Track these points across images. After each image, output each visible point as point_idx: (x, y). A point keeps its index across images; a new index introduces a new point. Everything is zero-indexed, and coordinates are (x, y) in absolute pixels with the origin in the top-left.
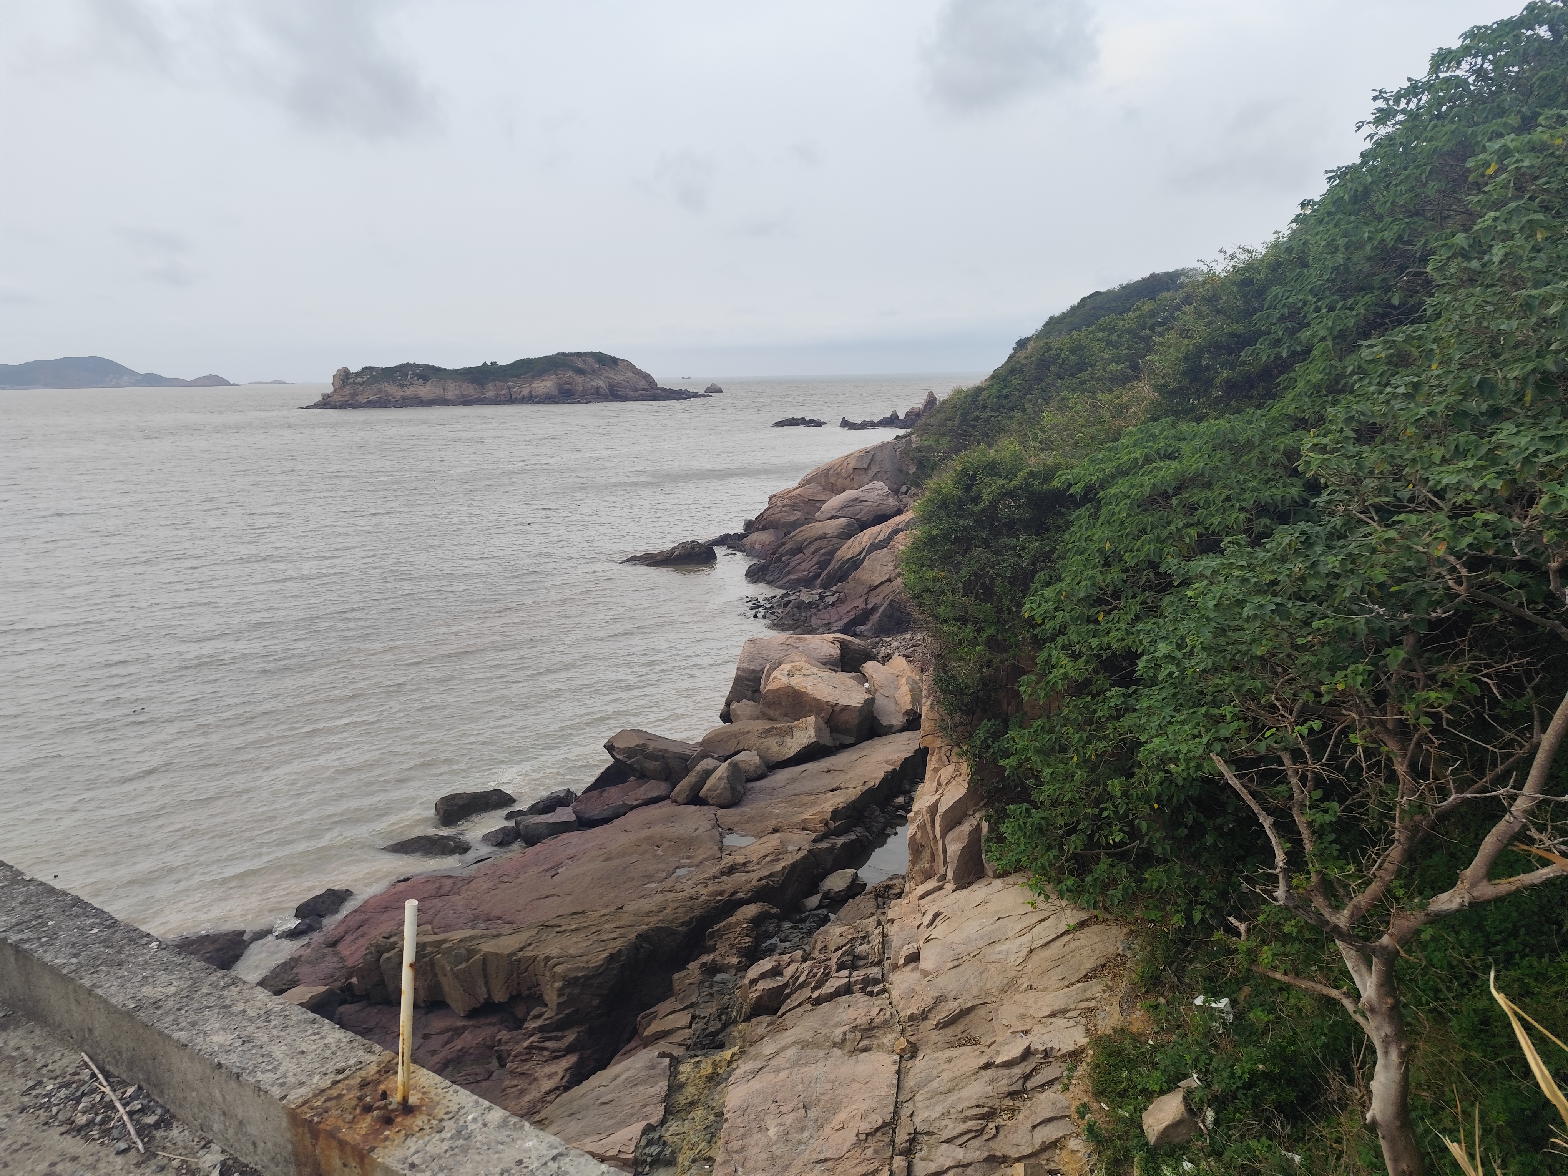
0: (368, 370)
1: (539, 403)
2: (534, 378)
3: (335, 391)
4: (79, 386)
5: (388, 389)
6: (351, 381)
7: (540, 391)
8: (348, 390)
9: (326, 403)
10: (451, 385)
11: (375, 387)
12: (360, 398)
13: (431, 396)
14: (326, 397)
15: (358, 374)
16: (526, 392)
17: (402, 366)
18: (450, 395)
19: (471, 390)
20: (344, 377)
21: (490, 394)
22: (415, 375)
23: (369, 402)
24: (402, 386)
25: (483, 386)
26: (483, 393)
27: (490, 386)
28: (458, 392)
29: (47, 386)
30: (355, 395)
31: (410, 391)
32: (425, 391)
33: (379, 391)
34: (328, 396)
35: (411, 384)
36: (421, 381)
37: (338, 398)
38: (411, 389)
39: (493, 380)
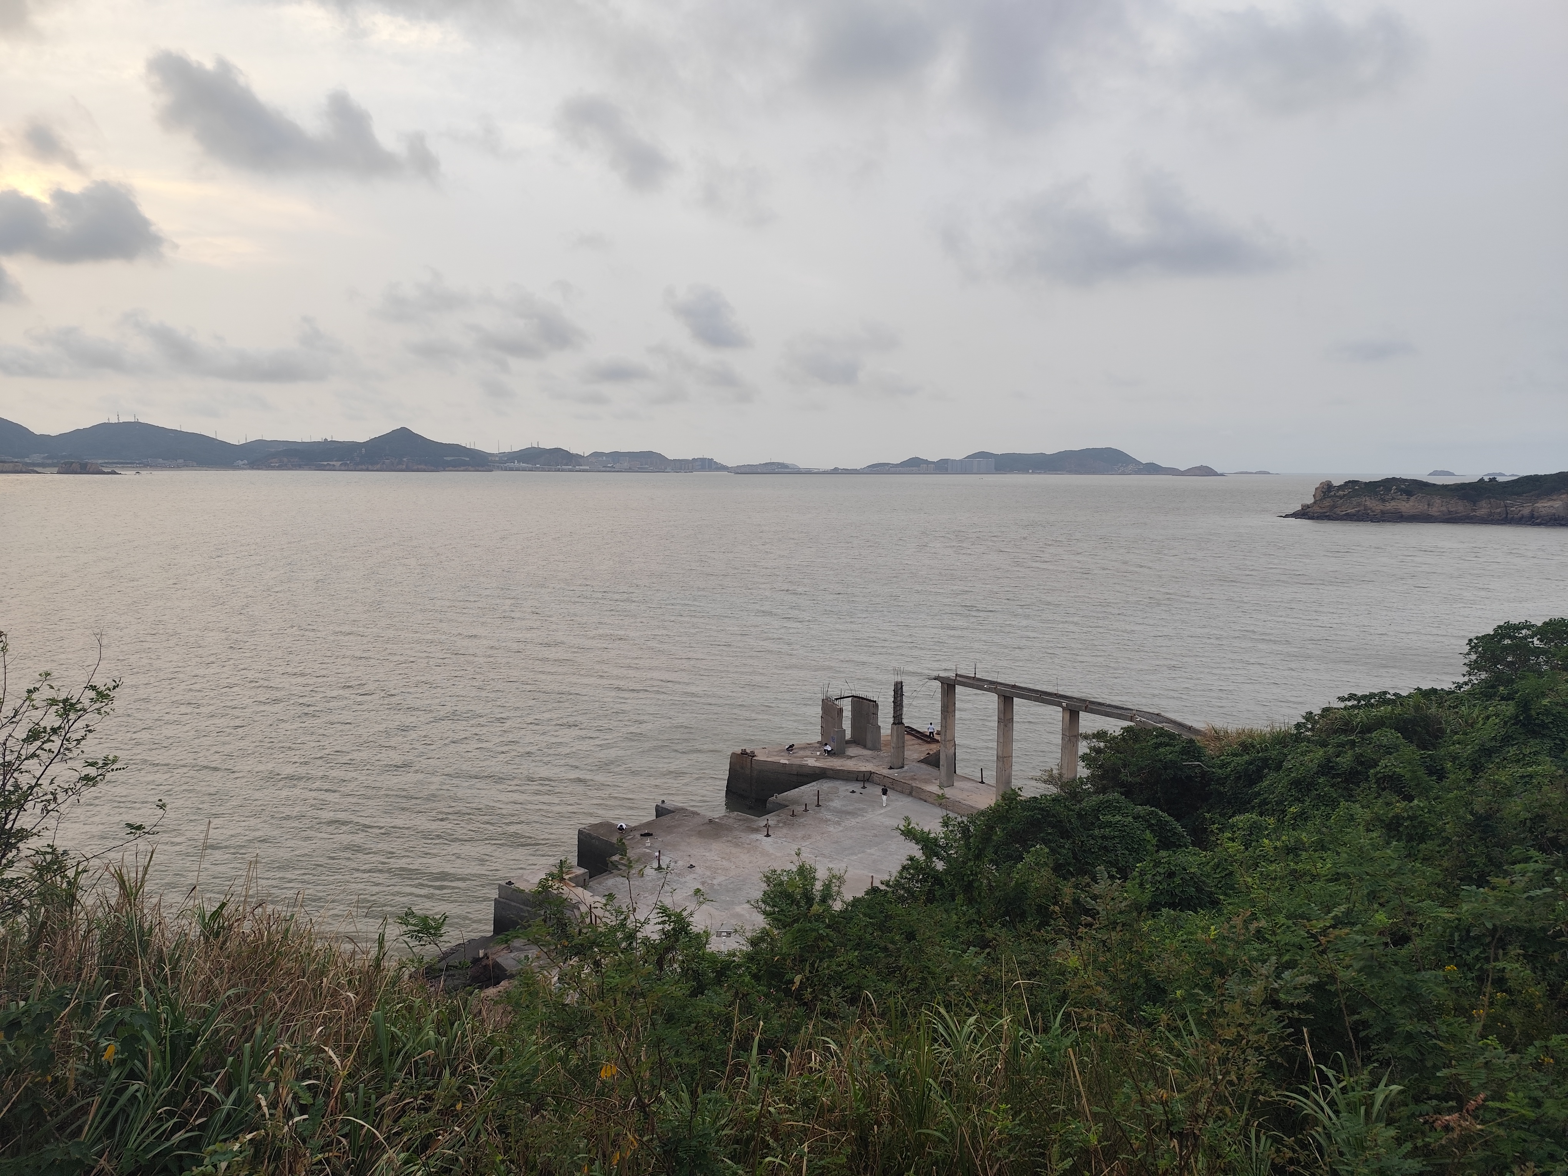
0: (1351, 484)
1: (1539, 524)
2: (1539, 497)
3: (1315, 503)
4: (1094, 473)
5: (1368, 503)
6: (1332, 493)
7: (1544, 511)
8: (1327, 503)
9: (1304, 513)
10: (1437, 501)
11: (1355, 501)
12: (1338, 511)
13: (1413, 511)
14: (1305, 507)
15: (1340, 488)
16: (1526, 511)
17: (1387, 481)
18: (1434, 511)
19: (1460, 507)
20: (1327, 490)
21: (1482, 512)
22: (1399, 490)
23: (1347, 514)
24: (1384, 501)
25: (1475, 503)
26: (1474, 510)
27: (1483, 503)
28: (1444, 509)
29: (1070, 472)
30: (1334, 506)
31: (1390, 506)
32: (1406, 506)
33: (1359, 505)
34: (1308, 507)
35: (1393, 499)
36: (1405, 497)
37: (1316, 509)
38: (1393, 503)
39: (1489, 498)
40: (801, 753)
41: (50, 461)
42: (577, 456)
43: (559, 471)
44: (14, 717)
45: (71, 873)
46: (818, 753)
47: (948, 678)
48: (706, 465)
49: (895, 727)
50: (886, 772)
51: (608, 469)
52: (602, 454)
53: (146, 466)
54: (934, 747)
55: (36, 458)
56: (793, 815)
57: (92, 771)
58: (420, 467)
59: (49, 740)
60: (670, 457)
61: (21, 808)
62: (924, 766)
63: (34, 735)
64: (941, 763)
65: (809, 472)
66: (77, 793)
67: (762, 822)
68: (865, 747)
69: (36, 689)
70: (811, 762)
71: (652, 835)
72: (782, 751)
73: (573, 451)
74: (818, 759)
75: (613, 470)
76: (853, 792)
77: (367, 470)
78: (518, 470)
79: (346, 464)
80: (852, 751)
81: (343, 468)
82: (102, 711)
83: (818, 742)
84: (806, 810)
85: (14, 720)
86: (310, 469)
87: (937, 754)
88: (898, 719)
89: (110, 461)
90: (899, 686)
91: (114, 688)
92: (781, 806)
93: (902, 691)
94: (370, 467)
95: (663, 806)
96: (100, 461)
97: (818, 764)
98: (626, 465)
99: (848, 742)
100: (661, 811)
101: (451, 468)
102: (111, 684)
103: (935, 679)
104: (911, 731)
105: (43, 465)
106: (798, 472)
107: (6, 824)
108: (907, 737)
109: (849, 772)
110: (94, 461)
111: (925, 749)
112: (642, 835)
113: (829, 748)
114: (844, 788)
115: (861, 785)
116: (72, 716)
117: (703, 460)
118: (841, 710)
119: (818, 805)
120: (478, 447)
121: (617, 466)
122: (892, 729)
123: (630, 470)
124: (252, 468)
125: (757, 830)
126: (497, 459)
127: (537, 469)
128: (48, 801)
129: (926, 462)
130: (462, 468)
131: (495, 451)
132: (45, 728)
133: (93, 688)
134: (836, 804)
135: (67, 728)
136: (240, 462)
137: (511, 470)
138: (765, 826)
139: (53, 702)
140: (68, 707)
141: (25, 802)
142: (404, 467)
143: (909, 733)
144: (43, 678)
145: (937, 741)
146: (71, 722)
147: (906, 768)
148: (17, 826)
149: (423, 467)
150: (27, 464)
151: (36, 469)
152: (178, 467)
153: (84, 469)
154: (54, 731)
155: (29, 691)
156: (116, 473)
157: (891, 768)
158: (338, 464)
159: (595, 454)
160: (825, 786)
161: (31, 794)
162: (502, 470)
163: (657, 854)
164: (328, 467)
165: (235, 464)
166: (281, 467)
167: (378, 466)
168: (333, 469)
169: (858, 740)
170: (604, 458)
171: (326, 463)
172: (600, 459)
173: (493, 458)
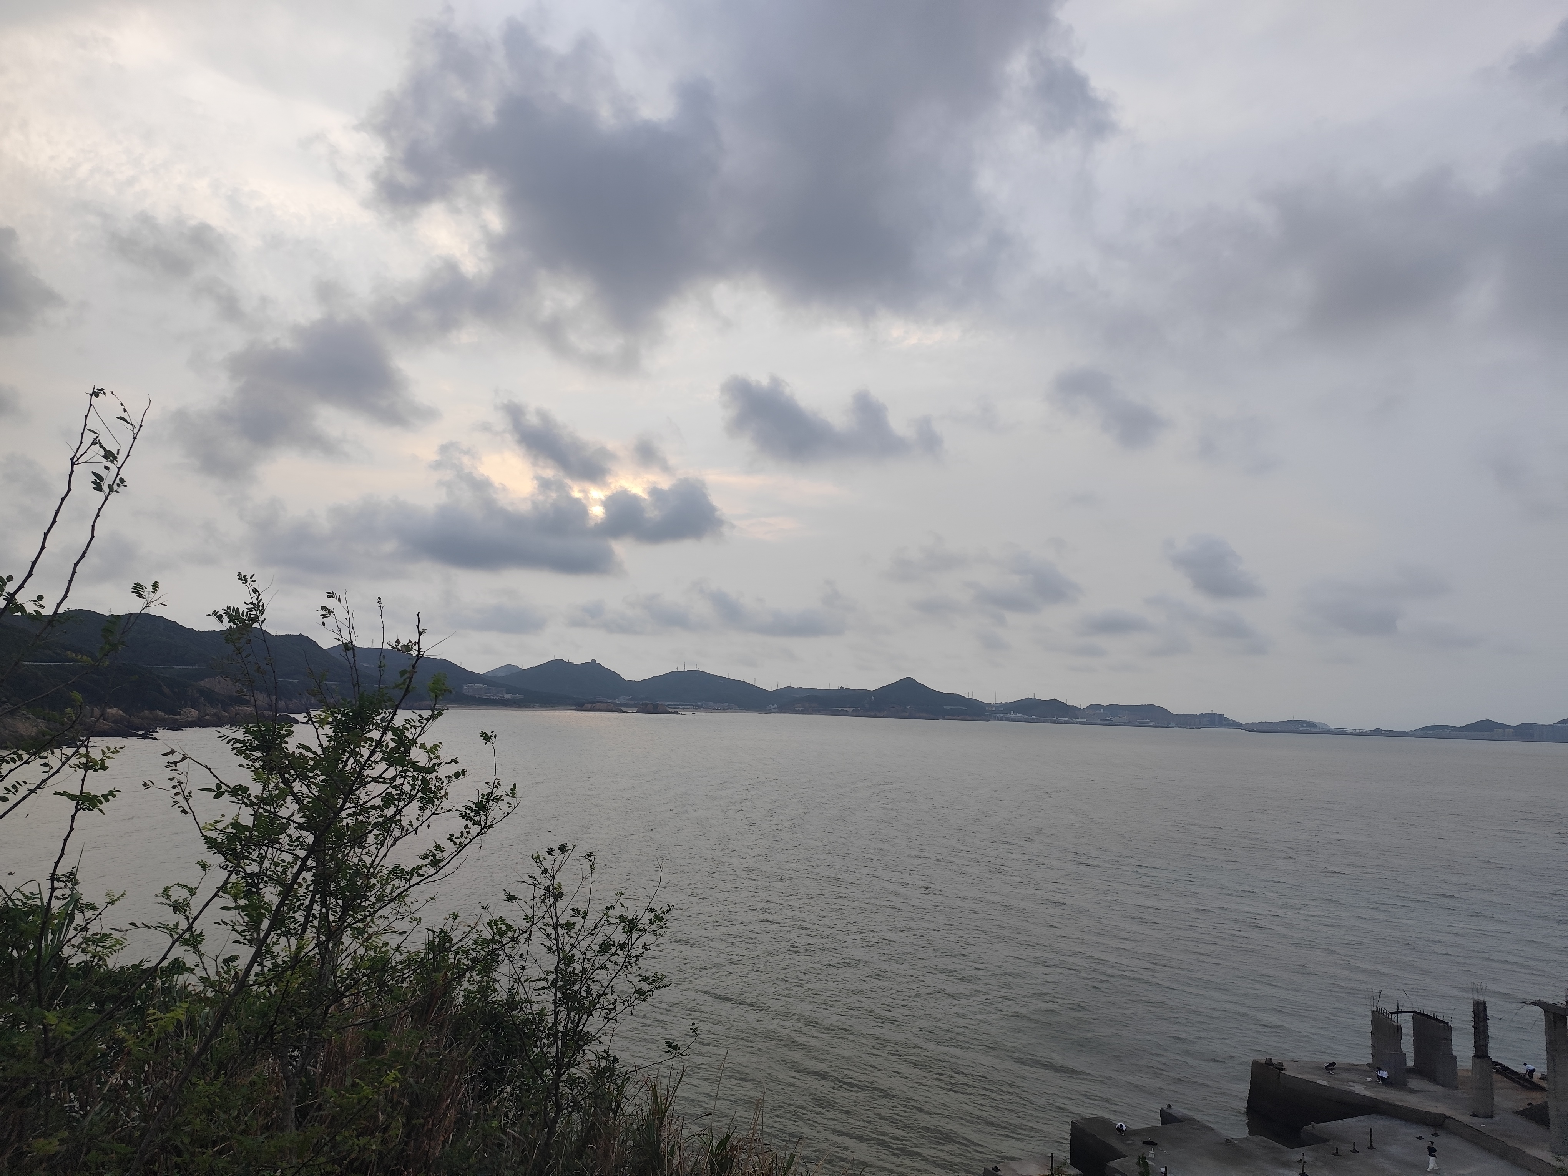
40: (1344, 1075)
41: (632, 702)
42: (1074, 708)
43: (1054, 722)
44: (594, 930)
45: (619, 1082)
46: (1369, 1079)
47: (1554, 1006)
48: (1216, 721)
49: (1478, 1061)
50: (1467, 1119)
51: (1106, 722)
52: (1100, 707)
53: (700, 708)
54: (1537, 1098)
55: (623, 699)
56: (1337, 1154)
57: (644, 986)
58: (923, 715)
59: (615, 954)
60: (1174, 711)
61: (590, 1014)
62: (1522, 1121)
63: (604, 948)
64: (1551, 1120)
65: (1343, 732)
66: (632, 1005)
67: (1295, 1155)
68: (1434, 1080)
69: (612, 907)
70: (1360, 1089)
71: (1156, 1144)
72: (1320, 1068)
73: (1070, 703)
74: (1368, 1085)
75: (1111, 723)
76: (1420, 1138)
77: (876, 716)
78: (1013, 720)
79: (858, 710)
80: (1414, 1083)
81: (854, 714)
82: (657, 933)
83: (1368, 1065)
84: (1354, 1151)
85: (593, 932)
86: (828, 714)
87: (1544, 1108)
88: (1481, 1052)
89: (675, 703)
90: (1481, 1007)
91: (668, 911)
92: (1318, 1140)
93: (1486, 1015)
94: (878, 714)
95: (1168, 1111)
96: (668, 703)
97: (1367, 1093)
98: (1125, 718)
99: (1410, 1071)
100: (1167, 1118)
101: (950, 717)
102: (665, 908)
103: (1534, 1004)
104: (1503, 1070)
105: (627, 706)
106: (1328, 731)
107: (578, 1026)
108: (1496, 1077)
109: (1413, 1111)
110: (663, 703)
111: (1522, 1099)
112: (1144, 1142)
113: (1384, 1074)
114: (1409, 1132)
115: (1432, 1130)
116: (635, 935)
117: (1211, 715)
118: (1399, 1028)
119: (1371, 1148)
120: (976, 697)
121: (1116, 719)
122: (1474, 1064)
123: (1129, 724)
124: (781, 712)
125: (1286, 1165)
126: (994, 709)
127: (1033, 721)
128: (610, 1010)
129: (1502, 726)
130: (960, 717)
131: (992, 701)
132: (614, 942)
133: (652, 910)
134: (1395, 1150)
135: (630, 944)
136: (772, 706)
137: (1007, 720)
138: (1300, 1161)
139: (622, 918)
140: (631, 925)
141: (594, 1010)
142: (909, 714)
143: (1498, 1072)
144: (618, 897)
145: (1543, 1089)
146: (634, 941)
147: (1496, 1118)
148: (585, 1030)
149: (925, 715)
150: (617, 704)
151: (623, 709)
152: (724, 710)
153: (656, 709)
154: (621, 946)
155: (608, 909)
156: (677, 713)
157: (1474, 1115)
158: (850, 710)
159: (1093, 707)
160: (1379, 1123)
161: (598, 1002)
162: (998, 720)
163: (1163, 1169)
164: (843, 713)
165: (767, 708)
166: (804, 712)
167: (886, 713)
168: (846, 714)
169: (1424, 1070)
170: (1102, 711)
171: (840, 709)
172: (1098, 711)
173: (990, 709)
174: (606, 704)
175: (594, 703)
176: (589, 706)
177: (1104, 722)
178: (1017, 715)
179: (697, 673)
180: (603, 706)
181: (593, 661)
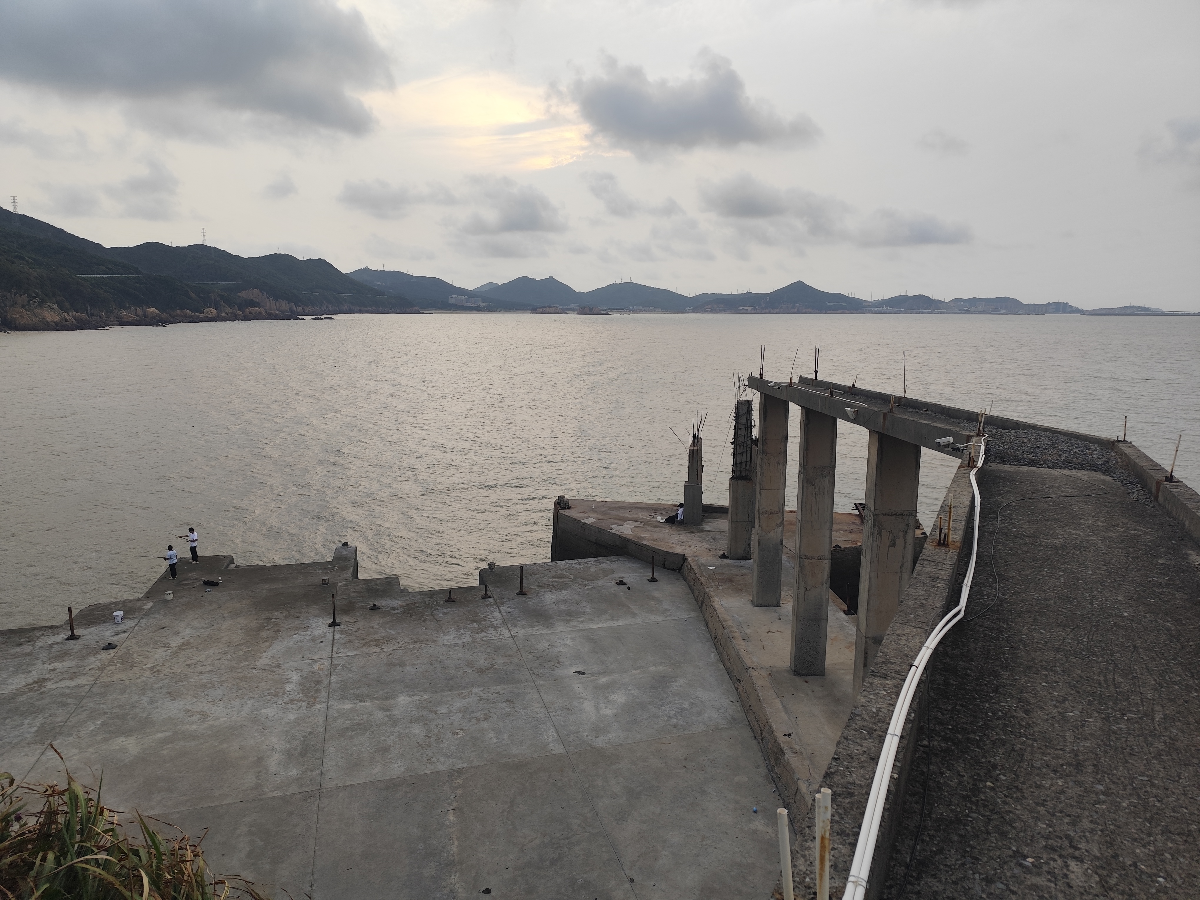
41: (576, 308)
42: (939, 301)
43: (919, 313)
52: (961, 300)
53: (630, 311)
55: (573, 306)
58: (807, 310)
60: (1025, 302)
73: (935, 297)
75: (968, 312)
77: (770, 313)
78: (885, 313)
79: (755, 309)
81: (753, 311)
86: (731, 313)
90: (744, 409)
94: (771, 311)
98: (981, 308)
101: (832, 311)
105: (570, 310)
117: (1058, 304)
120: (855, 295)
121: (972, 309)
123: (983, 312)
124: (694, 312)
126: (869, 304)
127: (901, 312)
130: (840, 311)
131: (869, 298)
136: (688, 308)
137: (880, 312)
142: (796, 310)
149: (810, 310)
150: (565, 309)
151: (568, 312)
156: (608, 314)
158: (750, 308)
159: (956, 300)
162: (872, 313)
164: (743, 311)
166: (713, 311)
167: (777, 310)
168: (746, 312)
170: (962, 303)
171: (741, 308)
172: (959, 304)
173: (866, 304)
174: (553, 308)
175: (544, 307)
176: (541, 310)
177: (962, 312)
178: (889, 308)
179: (631, 284)
180: (552, 309)
181: (551, 277)
